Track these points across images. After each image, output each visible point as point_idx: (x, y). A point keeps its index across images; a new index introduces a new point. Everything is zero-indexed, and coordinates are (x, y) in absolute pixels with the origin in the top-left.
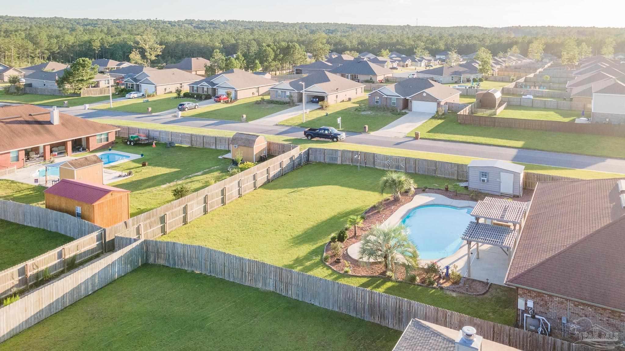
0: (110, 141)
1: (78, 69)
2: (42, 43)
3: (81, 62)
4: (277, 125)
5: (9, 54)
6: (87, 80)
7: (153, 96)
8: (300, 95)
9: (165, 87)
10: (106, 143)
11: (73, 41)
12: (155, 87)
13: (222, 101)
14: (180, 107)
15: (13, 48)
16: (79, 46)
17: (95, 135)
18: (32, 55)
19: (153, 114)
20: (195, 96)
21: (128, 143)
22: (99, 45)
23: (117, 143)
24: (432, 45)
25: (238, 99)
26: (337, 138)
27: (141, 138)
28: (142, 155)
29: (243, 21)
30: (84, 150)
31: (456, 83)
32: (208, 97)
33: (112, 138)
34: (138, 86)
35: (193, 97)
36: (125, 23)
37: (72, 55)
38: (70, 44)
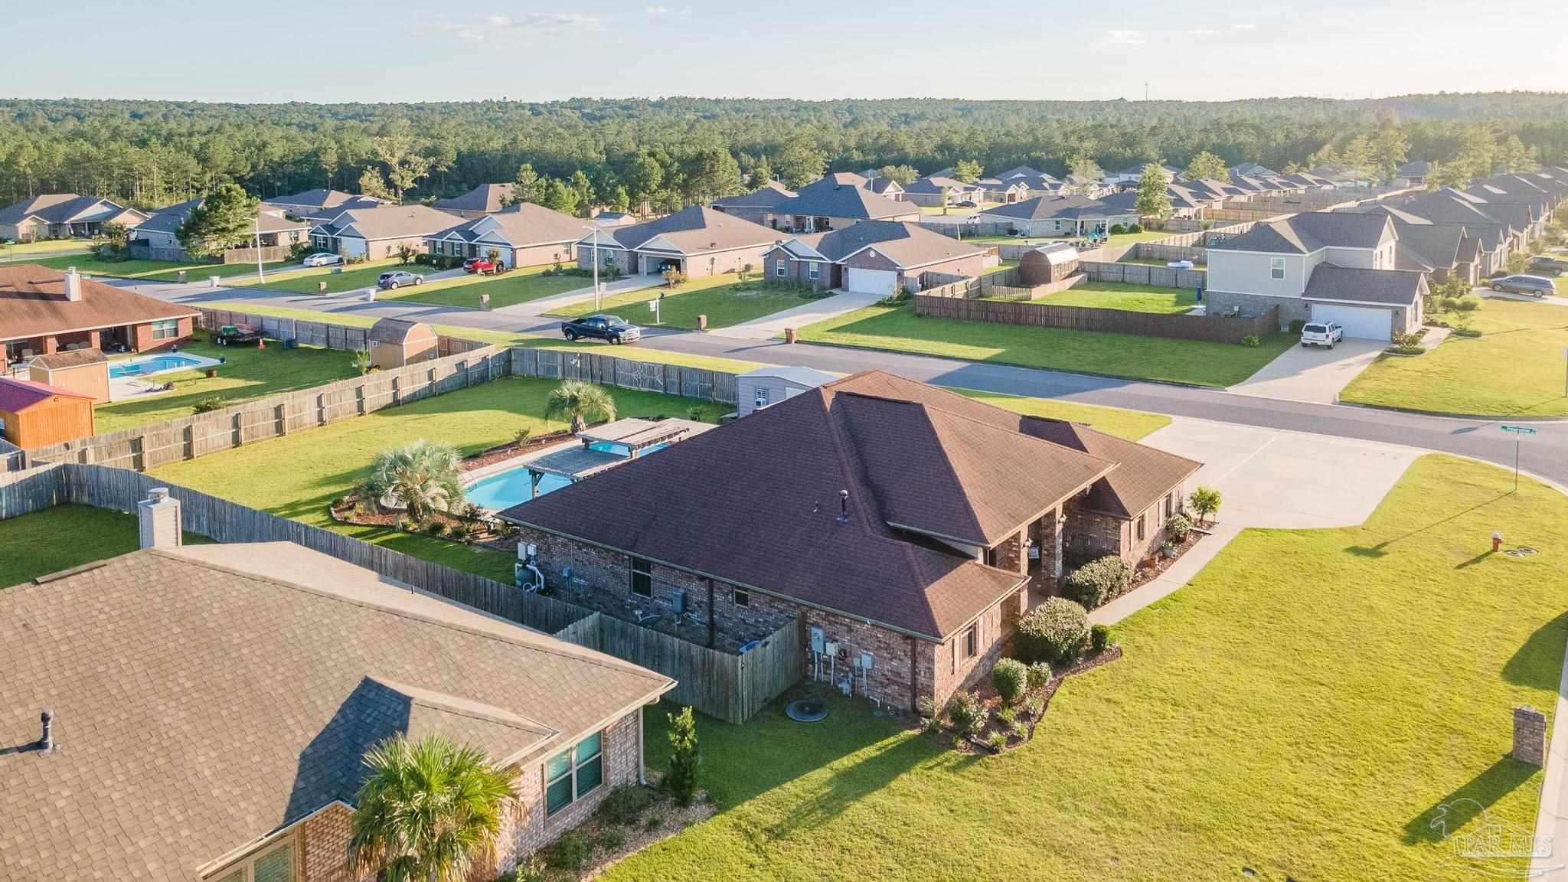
0: (181, 335)
1: (218, 207)
2: (218, 159)
3: (224, 192)
4: (542, 315)
5: (150, 182)
6: (234, 230)
7: (361, 261)
8: (634, 258)
9: (387, 243)
10: (173, 339)
11: (281, 153)
12: (367, 243)
13: (480, 271)
14: (382, 281)
15: (155, 170)
16: (295, 163)
17: (150, 323)
18: (196, 184)
19: (329, 295)
20: (435, 261)
21: (219, 341)
22: (334, 160)
23: (197, 341)
24: (1124, 149)
25: (518, 266)
26: (618, 337)
27: (241, 331)
28: (222, 360)
29: (702, 99)
30: (128, 350)
31: (1067, 235)
32: (457, 263)
33: (186, 330)
34: (335, 241)
35: (431, 264)
36: (433, 110)
37: (279, 184)
38: (276, 159)
